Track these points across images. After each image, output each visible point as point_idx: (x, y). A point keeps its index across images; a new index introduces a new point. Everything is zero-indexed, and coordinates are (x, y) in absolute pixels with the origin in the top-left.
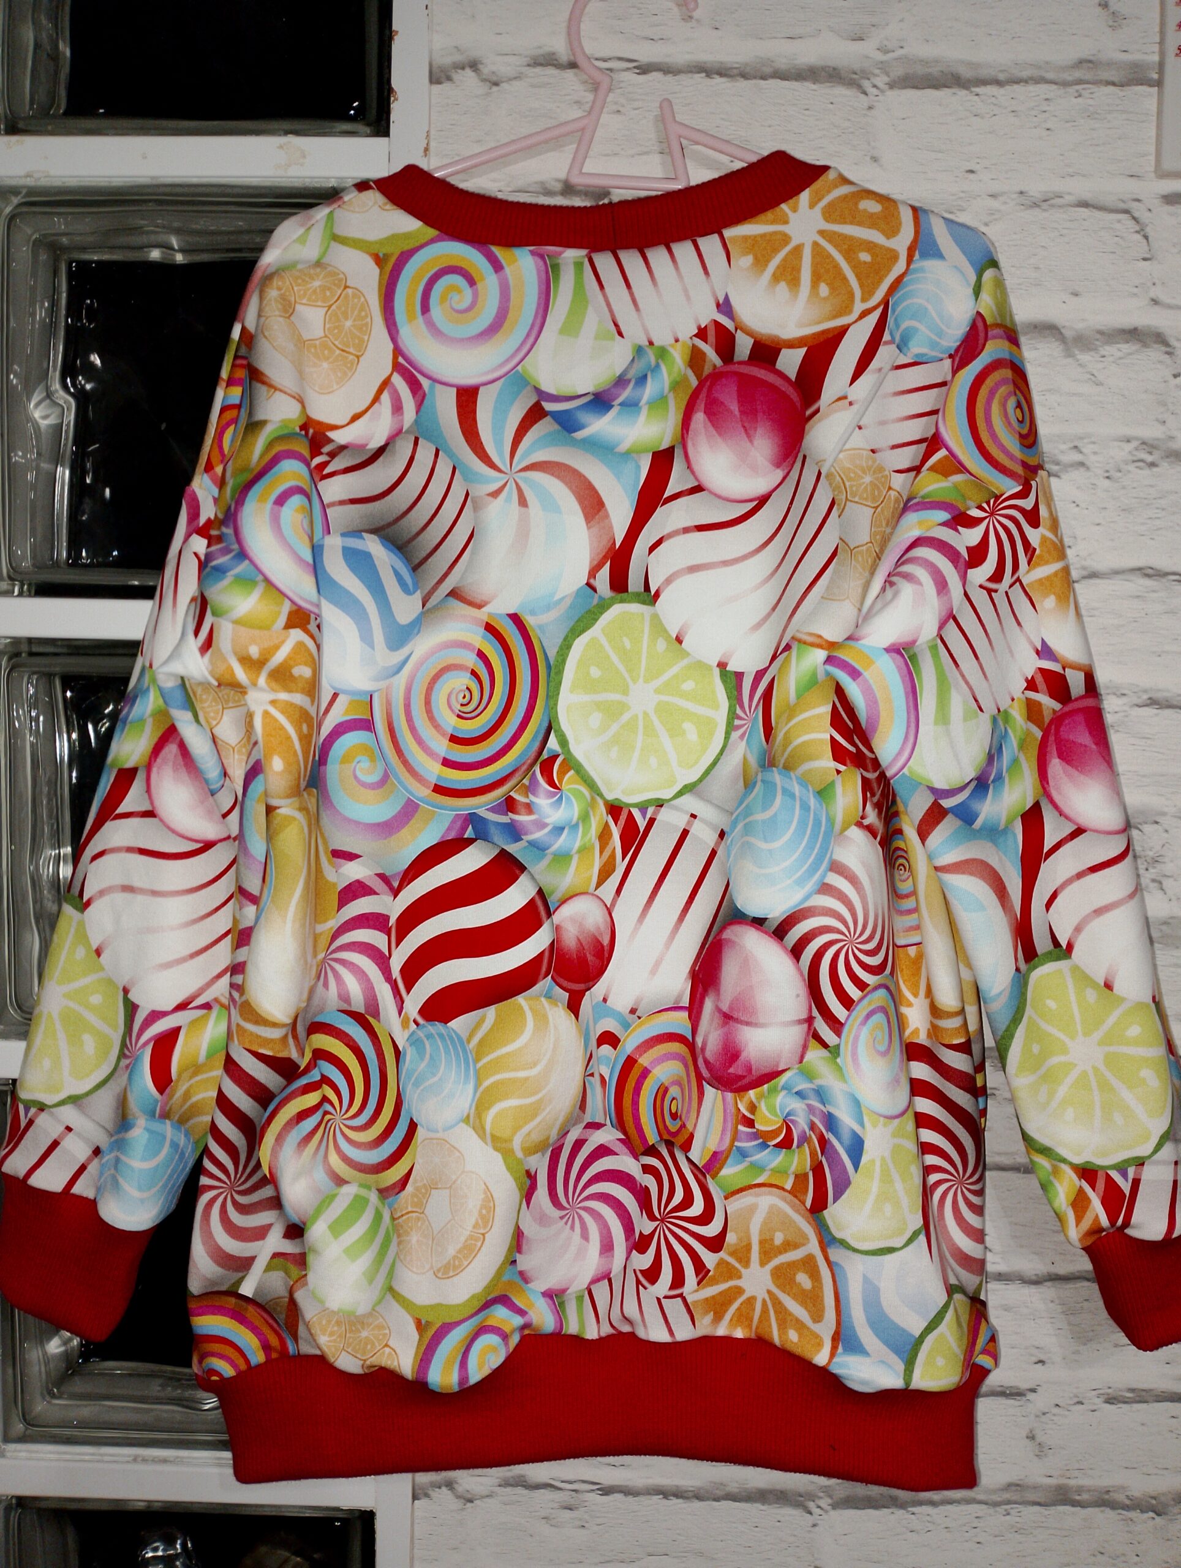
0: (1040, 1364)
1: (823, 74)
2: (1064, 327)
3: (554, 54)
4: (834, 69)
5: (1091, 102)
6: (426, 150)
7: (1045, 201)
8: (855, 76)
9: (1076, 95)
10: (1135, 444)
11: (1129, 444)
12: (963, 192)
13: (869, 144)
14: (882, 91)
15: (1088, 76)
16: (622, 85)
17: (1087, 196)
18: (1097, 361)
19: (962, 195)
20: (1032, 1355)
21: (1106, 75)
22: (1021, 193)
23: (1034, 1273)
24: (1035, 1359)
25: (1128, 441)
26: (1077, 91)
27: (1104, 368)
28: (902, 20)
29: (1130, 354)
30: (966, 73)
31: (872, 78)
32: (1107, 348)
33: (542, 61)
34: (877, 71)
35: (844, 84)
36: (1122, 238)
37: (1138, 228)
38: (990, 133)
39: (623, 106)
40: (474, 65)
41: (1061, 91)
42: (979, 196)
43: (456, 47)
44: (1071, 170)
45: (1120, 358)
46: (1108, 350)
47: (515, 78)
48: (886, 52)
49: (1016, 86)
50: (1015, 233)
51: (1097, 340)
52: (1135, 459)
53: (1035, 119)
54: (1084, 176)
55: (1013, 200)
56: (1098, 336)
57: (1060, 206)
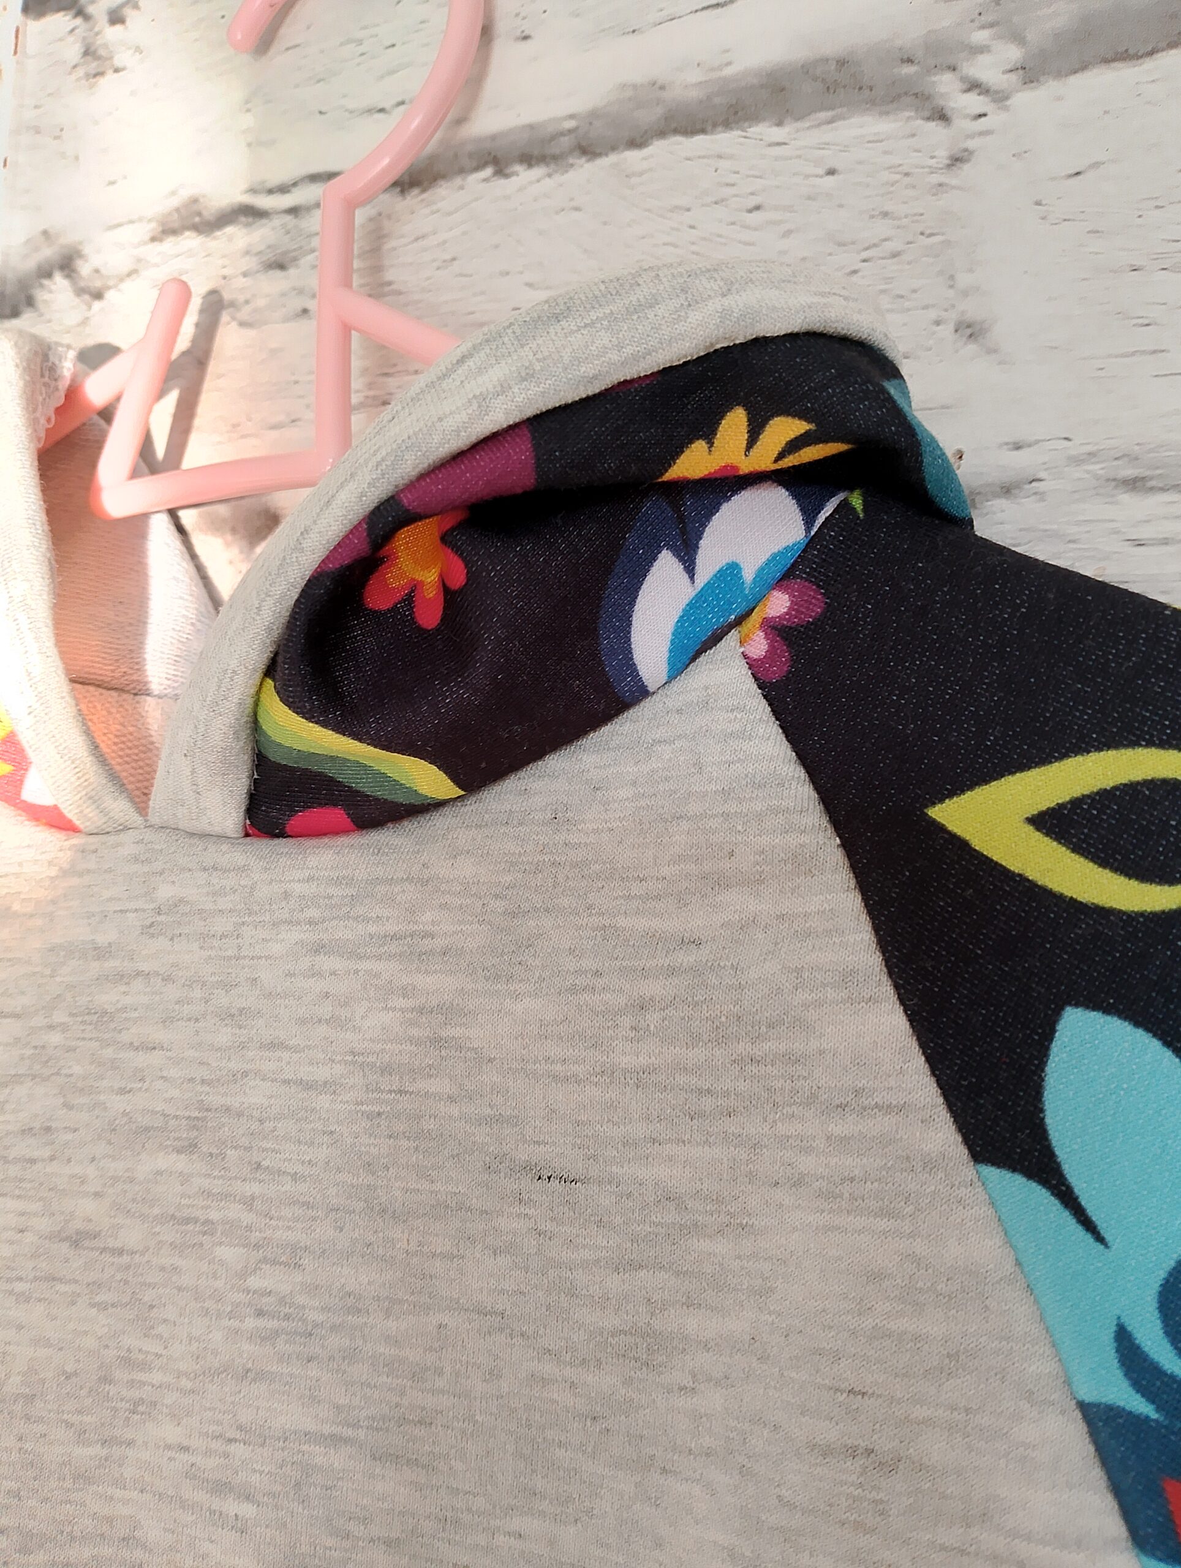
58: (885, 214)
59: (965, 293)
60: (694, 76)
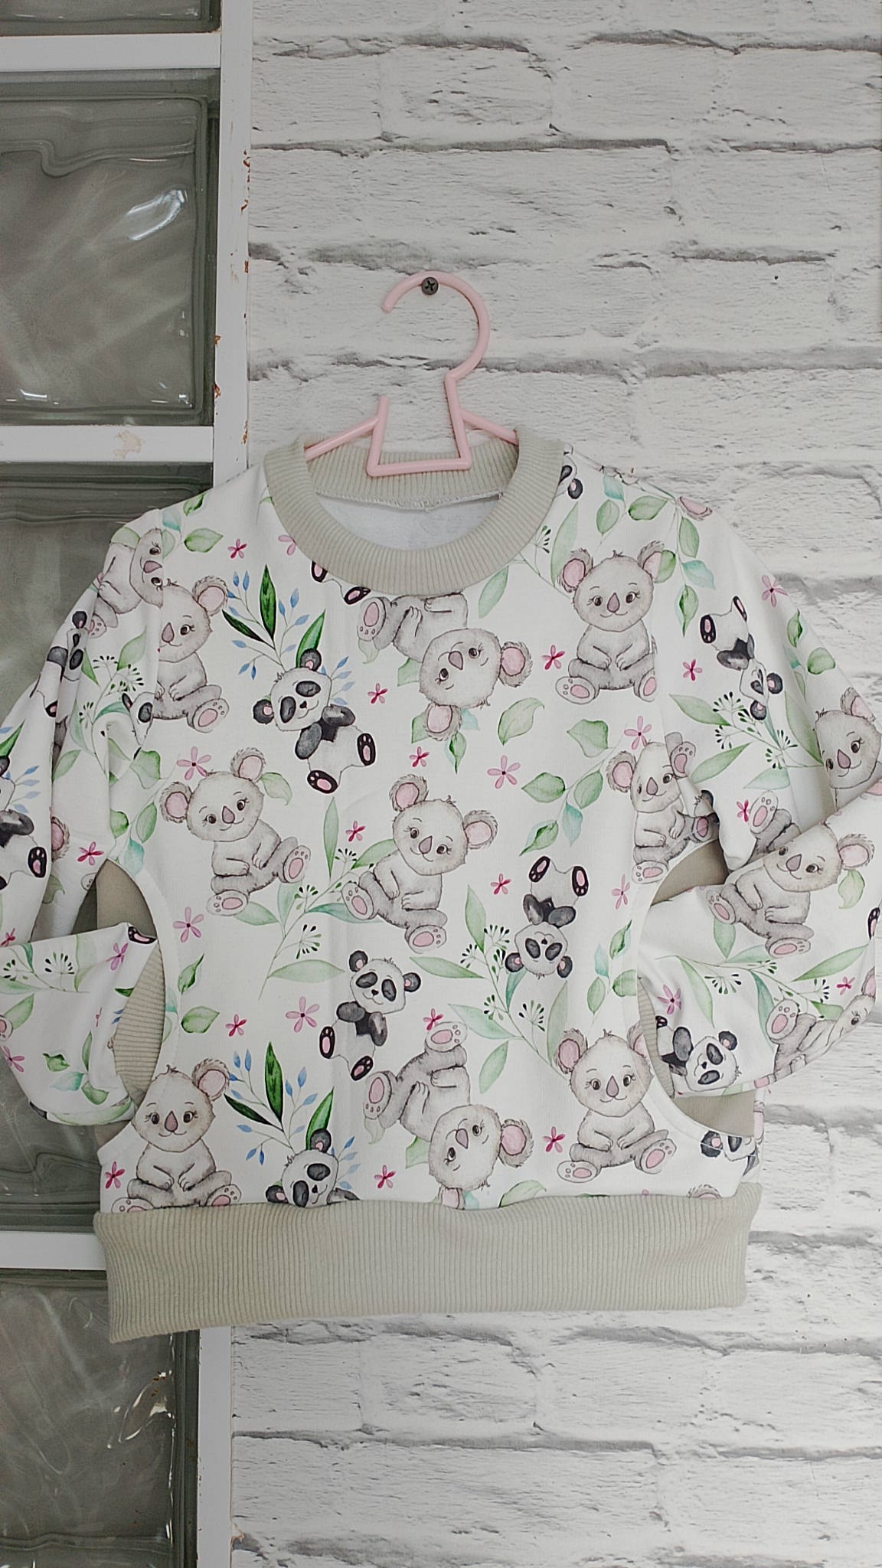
0: (825, 1539)
1: (588, 366)
2: (806, 579)
3: (355, 354)
4: (598, 362)
5: (823, 383)
6: (245, 437)
7: (786, 470)
8: (616, 367)
9: (811, 377)
10: (874, 679)
11: (869, 680)
12: (713, 464)
13: (629, 425)
14: (640, 380)
15: (821, 362)
16: (413, 379)
17: (823, 465)
18: (837, 608)
19: (712, 467)
20: (817, 1530)
21: (837, 361)
22: (764, 463)
23: (816, 1449)
24: (820, 1535)
25: (868, 677)
26: (812, 374)
27: (843, 614)
28: (656, 319)
29: (867, 601)
30: (712, 362)
31: (631, 370)
32: (845, 595)
33: (344, 359)
34: (635, 363)
35: (607, 374)
36: (855, 499)
37: (870, 491)
38: (736, 412)
39: (415, 397)
40: (286, 365)
41: (797, 376)
42: (727, 467)
43: (270, 349)
44: (808, 443)
45: (858, 605)
46: (846, 598)
47: (322, 375)
48: (642, 348)
49: (757, 372)
50: (760, 499)
51: (836, 589)
52: (874, 692)
53: (775, 399)
54: (820, 447)
55: (757, 470)
56: (837, 586)
57: (800, 474)
58: (611, 405)
59: (633, 429)
60: (554, 356)
